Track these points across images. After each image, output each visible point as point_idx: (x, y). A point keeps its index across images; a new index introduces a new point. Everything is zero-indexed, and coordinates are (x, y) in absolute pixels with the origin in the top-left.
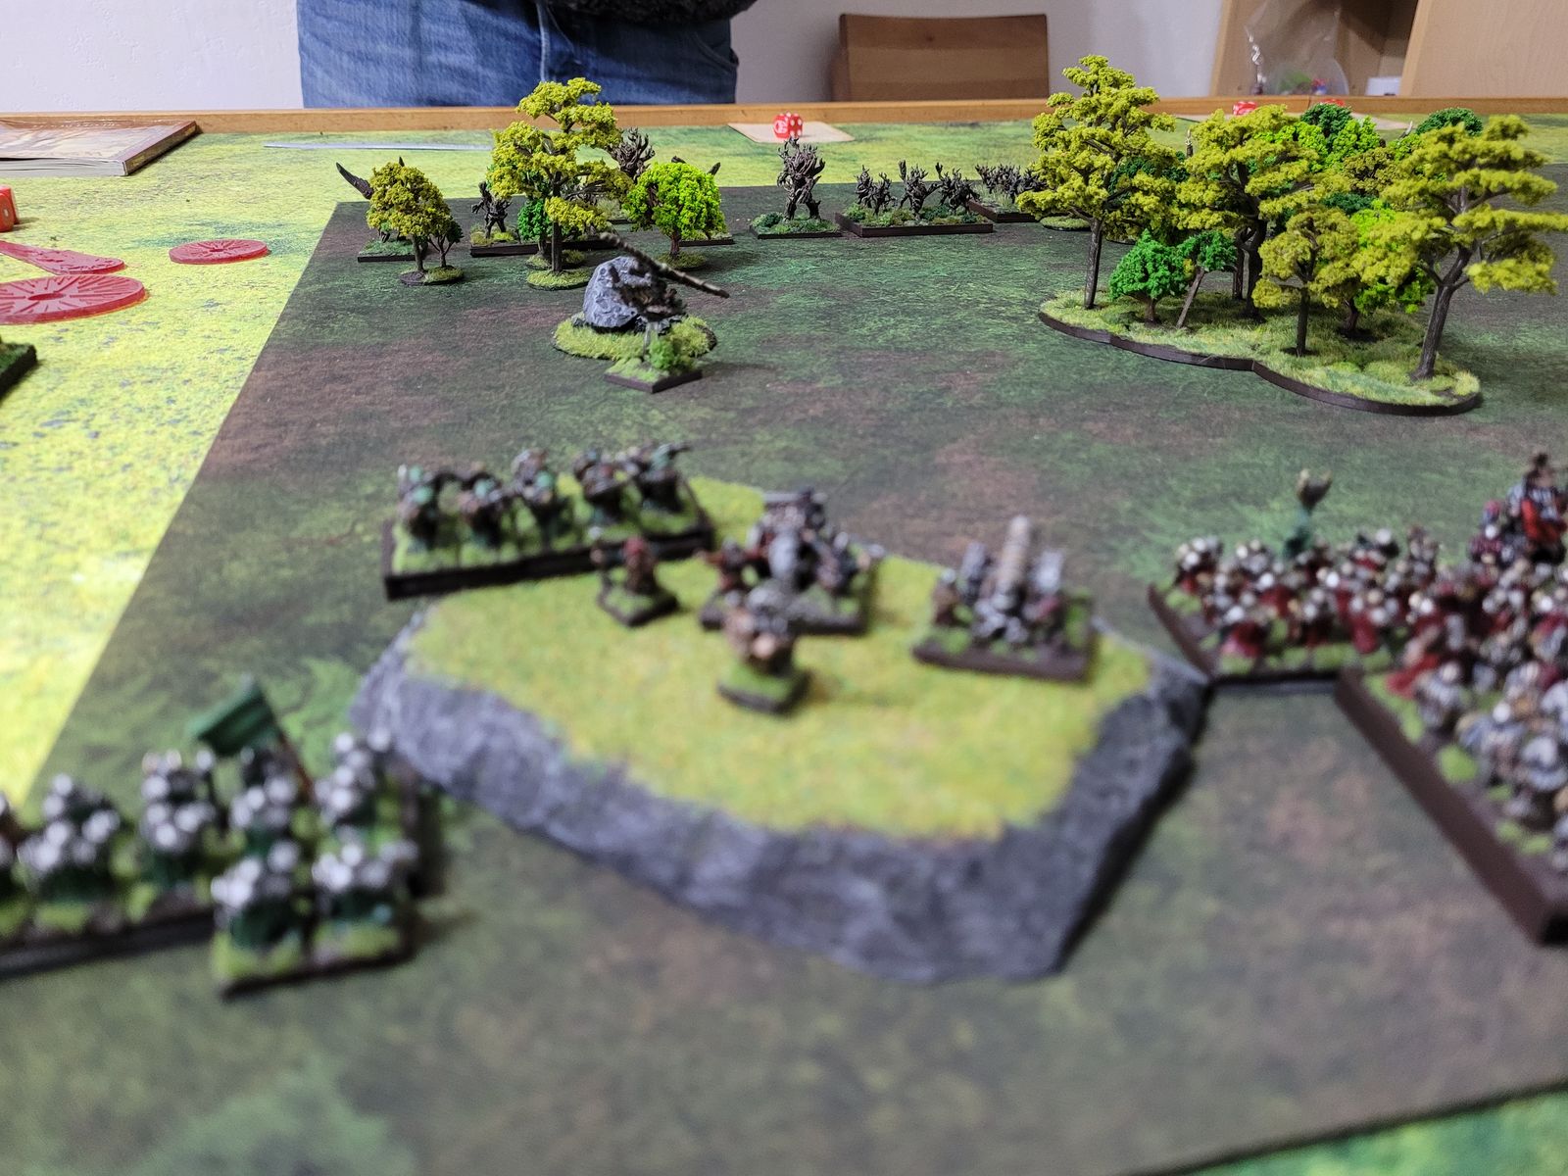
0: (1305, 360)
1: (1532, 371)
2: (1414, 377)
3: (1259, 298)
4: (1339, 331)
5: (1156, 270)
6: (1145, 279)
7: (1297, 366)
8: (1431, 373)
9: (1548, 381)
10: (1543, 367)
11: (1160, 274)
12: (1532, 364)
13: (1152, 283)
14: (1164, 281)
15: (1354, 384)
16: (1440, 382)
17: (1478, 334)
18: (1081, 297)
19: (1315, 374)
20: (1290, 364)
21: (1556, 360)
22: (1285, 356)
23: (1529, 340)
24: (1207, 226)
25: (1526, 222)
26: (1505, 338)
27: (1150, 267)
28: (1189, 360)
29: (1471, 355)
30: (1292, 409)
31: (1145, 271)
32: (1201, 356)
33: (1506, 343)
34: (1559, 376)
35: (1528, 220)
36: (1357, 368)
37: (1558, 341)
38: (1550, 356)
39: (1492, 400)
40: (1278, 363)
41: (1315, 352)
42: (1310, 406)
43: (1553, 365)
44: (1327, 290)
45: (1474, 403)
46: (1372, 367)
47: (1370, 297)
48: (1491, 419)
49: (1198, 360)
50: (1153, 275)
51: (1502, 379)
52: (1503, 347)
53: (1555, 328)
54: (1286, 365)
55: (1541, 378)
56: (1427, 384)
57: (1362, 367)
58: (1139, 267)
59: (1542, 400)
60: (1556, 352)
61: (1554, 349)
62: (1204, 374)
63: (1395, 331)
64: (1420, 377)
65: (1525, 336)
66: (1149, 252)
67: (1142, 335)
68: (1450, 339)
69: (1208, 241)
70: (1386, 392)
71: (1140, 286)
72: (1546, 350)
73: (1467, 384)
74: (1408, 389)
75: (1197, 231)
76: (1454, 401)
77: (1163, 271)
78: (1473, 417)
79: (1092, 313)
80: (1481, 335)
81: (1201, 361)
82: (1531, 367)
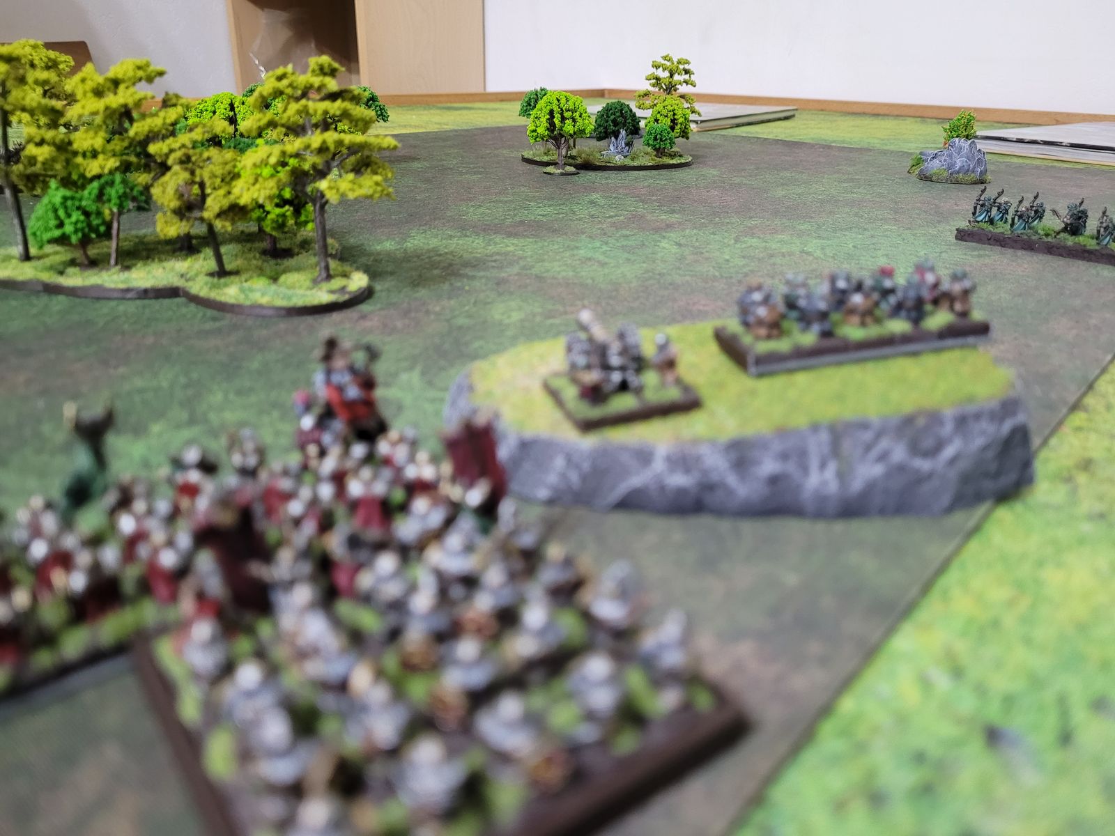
0: (223, 280)
1: (414, 264)
2: (315, 282)
3: (162, 230)
4: (264, 252)
5: (69, 216)
6: (61, 225)
7: (213, 287)
8: (329, 277)
9: (425, 270)
10: (422, 260)
11: (74, 218)
12: (415, 259)
13: (68, 229)
14: (79, 225)
15: (263, 295)
16: (337, 283)
17: (380, 242)
18: (17, 250)
19: (231, 292)
20: (209, 286)
21: (432, 254)
22: (209, 279)
23: (416, 242)
24: (106, 171)
25: (350, 141)
26: (399, 243)
27: (61, 213)
28: (119, 295)
29: (372, 258)
30: (209, 326)
31: (57, 217)
32: (128, 290)
33: (399, 246)
34: (432, 266)
35: (353, 140)
36: (271, 281)
37: (436, 240)
38: (429, 251)
39: (382, 291)
40: (200, 287)
41: (236, 273)
42: (228, 319)
43: (430, 257)
44: (219, 216)
45: (365, 295)
46: (283, 278)
47: (273, 221)
48: (379, 306)
49: (126, 294)
50: (67, 221)
51: (392, 273)
52: (396, 250)
53: (434, 231)
54: (205, 287)
55: (420, 268)
56: (326, 286)
57: (275, 279)
58: (51, 215)
59: (418, 285)
60: (434, 248)
61: (432, 246)
62: (131, 307)
63: (311, 246)
64: (322, 280)
65: (414, 239)
66: (57, 200)
67: (74, 279)
68: (358, 249)
69: (112, 184)
70: (289, 298)
71: (57, 233)
72: (426, 247)
73: (359, 281)
74: (309, 293)
75: (98, 177)
76: (346, 297)
77: (76, 216)
78: (365, 307)
79: (27, 265)
80: (382, 242)
81: (129, 295)
82: (415, 262)
